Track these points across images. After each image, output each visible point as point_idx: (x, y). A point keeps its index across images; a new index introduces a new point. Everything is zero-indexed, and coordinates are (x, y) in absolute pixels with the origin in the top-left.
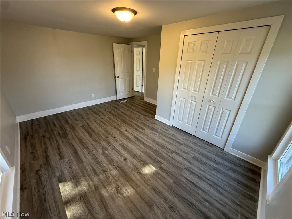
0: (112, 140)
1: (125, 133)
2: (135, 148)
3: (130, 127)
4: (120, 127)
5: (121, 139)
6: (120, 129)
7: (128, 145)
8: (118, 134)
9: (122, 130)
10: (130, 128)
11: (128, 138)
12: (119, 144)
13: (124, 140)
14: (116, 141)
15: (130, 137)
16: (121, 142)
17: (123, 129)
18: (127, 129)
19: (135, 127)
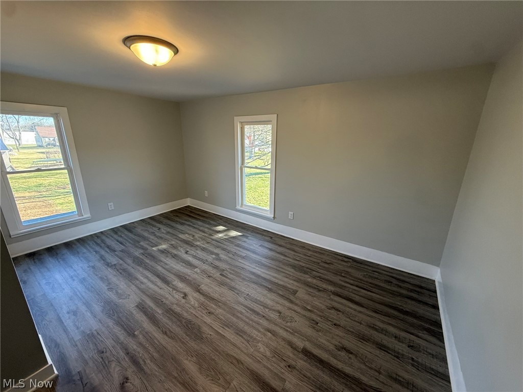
0: (212, 272)
1: (187, 290)
2: (172, 265)
3: (175, 307)
4: (202, 305)
5: (196, 276)
6: (202, 298)
7: (182, 267)
8: (203, 283)
9: (196, 295)
10: (177, 304)
11: (182, 278)
12: (197, 267)
13: (189, 274)
14: (204, 272)
15: (178, 280)
16: (196, 270)
17: (195, 298)
18: (183, 301)
19: (160, 312)
